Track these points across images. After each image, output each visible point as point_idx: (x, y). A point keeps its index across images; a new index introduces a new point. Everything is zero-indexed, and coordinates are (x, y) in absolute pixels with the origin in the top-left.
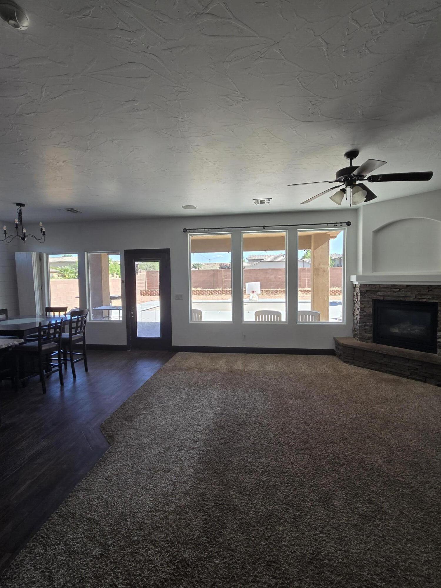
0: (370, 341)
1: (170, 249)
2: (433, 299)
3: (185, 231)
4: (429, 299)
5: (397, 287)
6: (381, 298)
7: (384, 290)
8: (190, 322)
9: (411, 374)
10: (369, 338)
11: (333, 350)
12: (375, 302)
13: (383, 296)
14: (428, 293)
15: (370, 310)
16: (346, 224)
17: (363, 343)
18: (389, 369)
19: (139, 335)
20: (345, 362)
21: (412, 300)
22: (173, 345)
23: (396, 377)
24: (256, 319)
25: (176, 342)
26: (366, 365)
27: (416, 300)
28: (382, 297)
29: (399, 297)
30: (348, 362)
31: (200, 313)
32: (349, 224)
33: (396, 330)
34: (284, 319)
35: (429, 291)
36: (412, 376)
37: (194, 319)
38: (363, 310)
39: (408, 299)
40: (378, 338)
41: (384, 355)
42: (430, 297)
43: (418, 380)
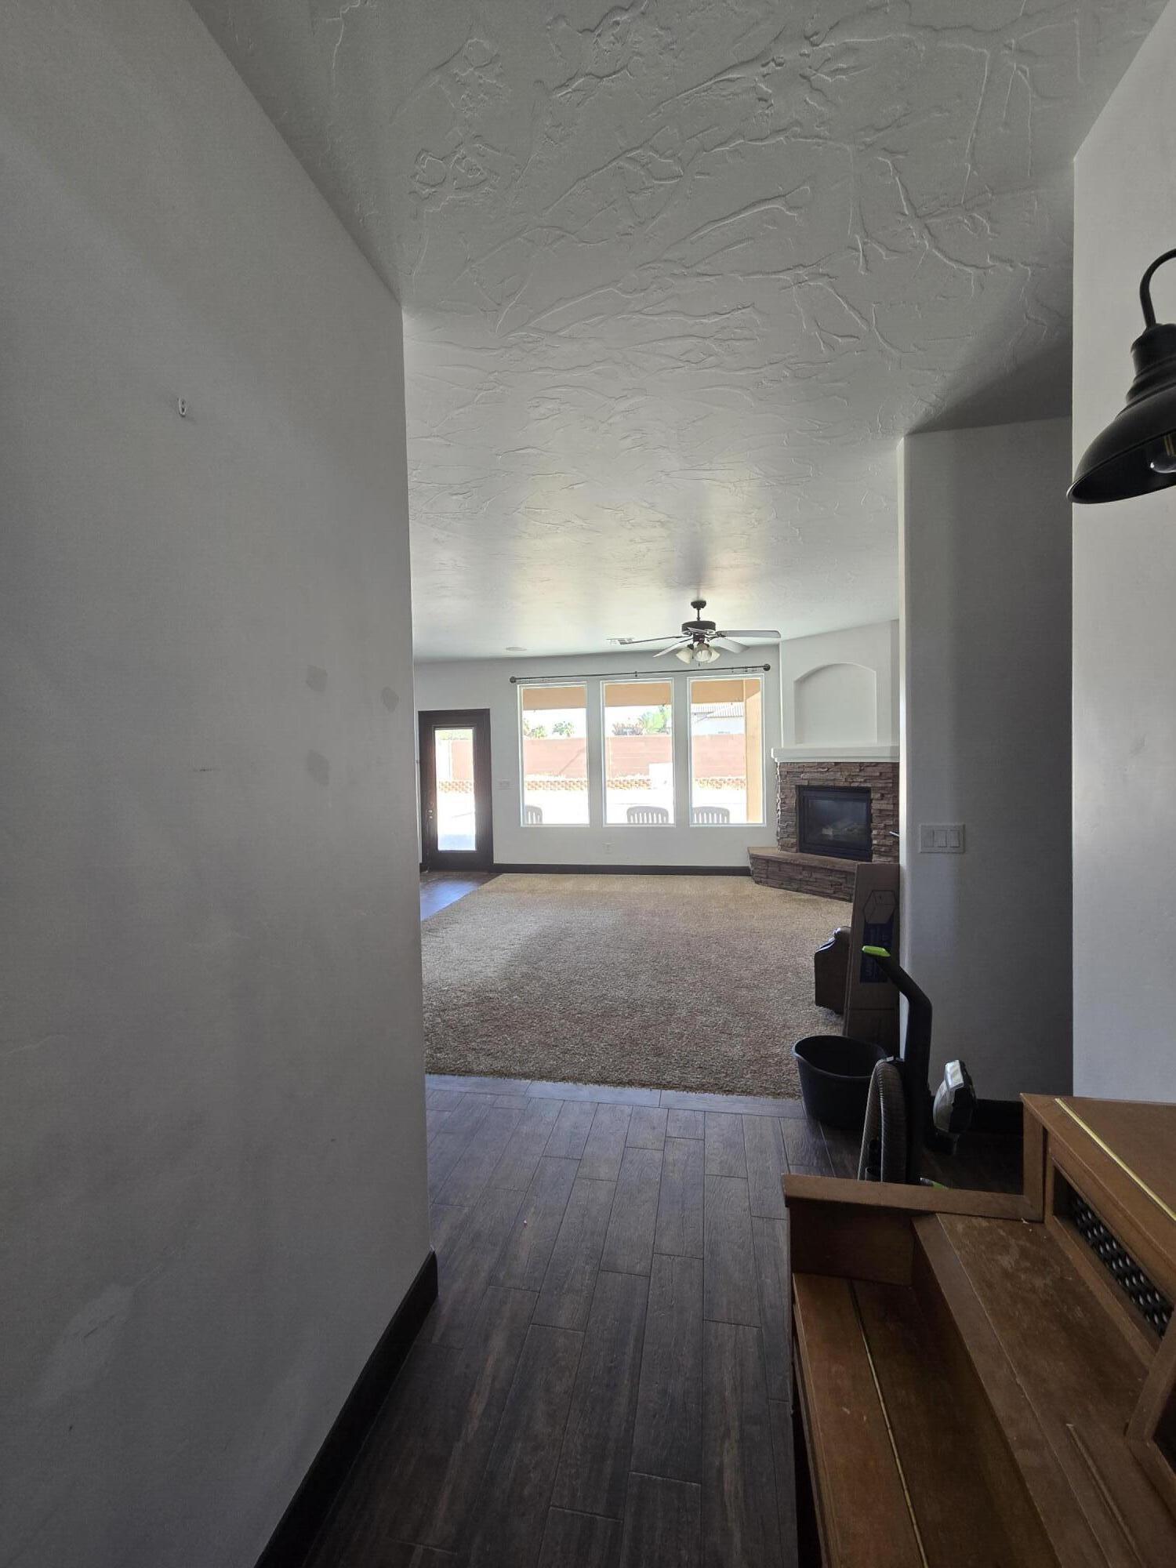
0: (794, 849)
1: (489, 710)
2: (865, 781)
3: (513, 680)
4: (861, 782)
5: (823, 766)
6: (806, 783)
7: (808, 770)
8: (522, 825)
9: (835, 893)
10: (793, 846)
11: (748, 867)
12: (800, 789)
13: (808, 780)
14: (860, 774)
15: (792, 802)
16: (762, 669)
17: (785, 852)
18: (809, 888)
19: (441, 847)
20: (757, 882)
21: (841, 784)
22: (495, 862)
23: (815, 897)
24: (629, 820)
25: (498, 859)
26: (782, 884)
27: (846, 784)
28: (806, 781)
29: (827, 780)
30: (761, 882)
31: (538, 812)
32: (767, 668)
33: (829, 832)
34: (671, 820)
35: (861, 770)
36: (836, 895)
37: (528, 821)
38: (784, 803)
39: (837, 785)
40: (804, 846)
41: (804, 867)
42: (862, 780)
43: (843, 899)
